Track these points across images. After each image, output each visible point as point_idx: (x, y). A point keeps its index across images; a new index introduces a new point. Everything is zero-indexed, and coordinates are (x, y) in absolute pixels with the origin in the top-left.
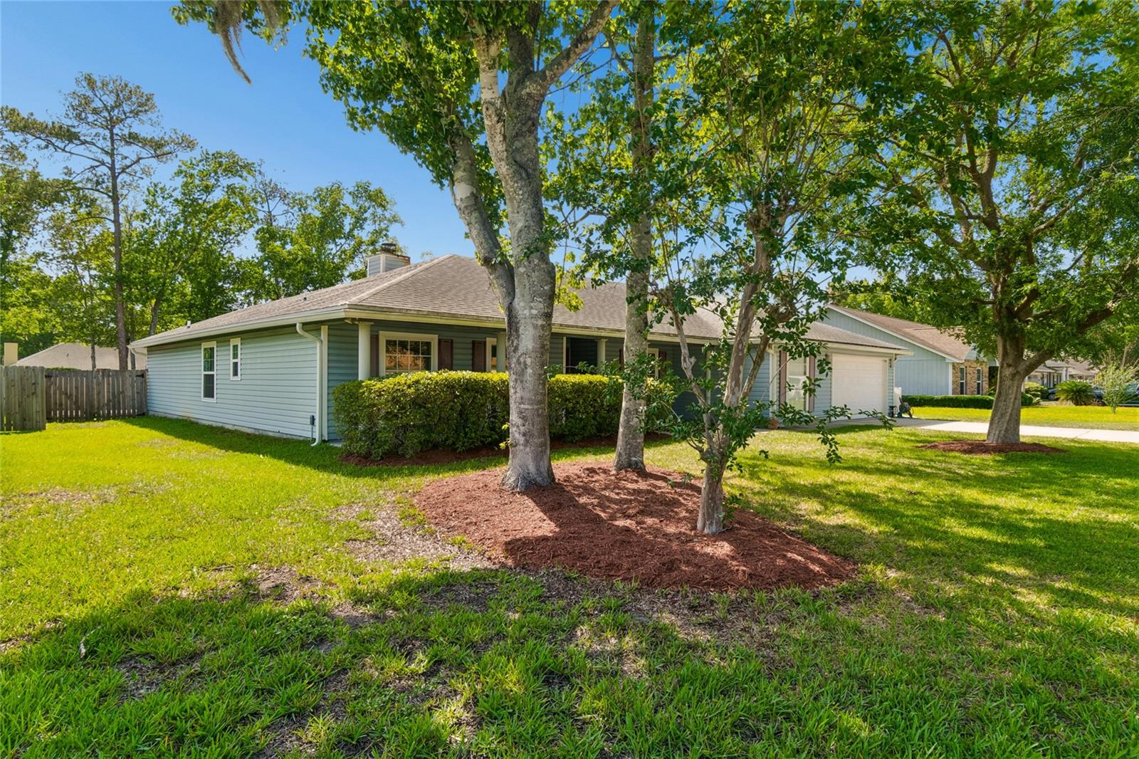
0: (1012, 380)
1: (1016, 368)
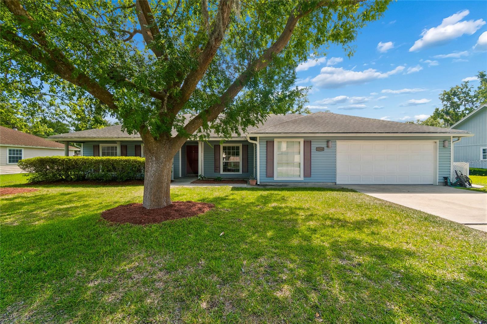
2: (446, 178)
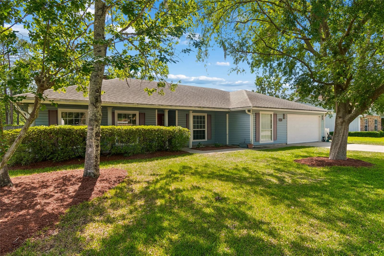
0: (342, 125)
1: (343, 118)
2: (323, 137)
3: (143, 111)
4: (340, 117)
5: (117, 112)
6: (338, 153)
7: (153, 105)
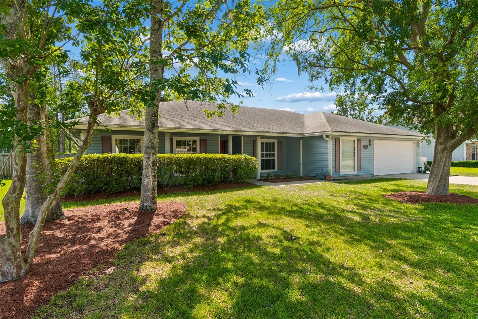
0: (443, 153)
1: (445, 145)
2: (419, 168)
3: (204, 138)
4: (441, 144)
5: (175, 138)
6: (438, 187)
7: (215, 130)
